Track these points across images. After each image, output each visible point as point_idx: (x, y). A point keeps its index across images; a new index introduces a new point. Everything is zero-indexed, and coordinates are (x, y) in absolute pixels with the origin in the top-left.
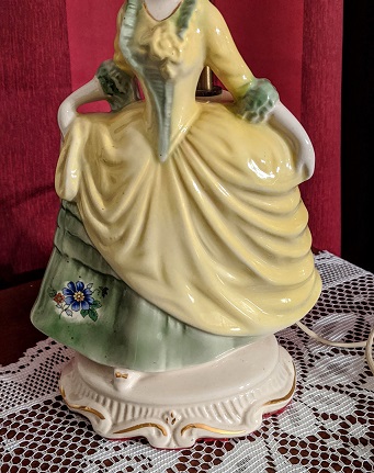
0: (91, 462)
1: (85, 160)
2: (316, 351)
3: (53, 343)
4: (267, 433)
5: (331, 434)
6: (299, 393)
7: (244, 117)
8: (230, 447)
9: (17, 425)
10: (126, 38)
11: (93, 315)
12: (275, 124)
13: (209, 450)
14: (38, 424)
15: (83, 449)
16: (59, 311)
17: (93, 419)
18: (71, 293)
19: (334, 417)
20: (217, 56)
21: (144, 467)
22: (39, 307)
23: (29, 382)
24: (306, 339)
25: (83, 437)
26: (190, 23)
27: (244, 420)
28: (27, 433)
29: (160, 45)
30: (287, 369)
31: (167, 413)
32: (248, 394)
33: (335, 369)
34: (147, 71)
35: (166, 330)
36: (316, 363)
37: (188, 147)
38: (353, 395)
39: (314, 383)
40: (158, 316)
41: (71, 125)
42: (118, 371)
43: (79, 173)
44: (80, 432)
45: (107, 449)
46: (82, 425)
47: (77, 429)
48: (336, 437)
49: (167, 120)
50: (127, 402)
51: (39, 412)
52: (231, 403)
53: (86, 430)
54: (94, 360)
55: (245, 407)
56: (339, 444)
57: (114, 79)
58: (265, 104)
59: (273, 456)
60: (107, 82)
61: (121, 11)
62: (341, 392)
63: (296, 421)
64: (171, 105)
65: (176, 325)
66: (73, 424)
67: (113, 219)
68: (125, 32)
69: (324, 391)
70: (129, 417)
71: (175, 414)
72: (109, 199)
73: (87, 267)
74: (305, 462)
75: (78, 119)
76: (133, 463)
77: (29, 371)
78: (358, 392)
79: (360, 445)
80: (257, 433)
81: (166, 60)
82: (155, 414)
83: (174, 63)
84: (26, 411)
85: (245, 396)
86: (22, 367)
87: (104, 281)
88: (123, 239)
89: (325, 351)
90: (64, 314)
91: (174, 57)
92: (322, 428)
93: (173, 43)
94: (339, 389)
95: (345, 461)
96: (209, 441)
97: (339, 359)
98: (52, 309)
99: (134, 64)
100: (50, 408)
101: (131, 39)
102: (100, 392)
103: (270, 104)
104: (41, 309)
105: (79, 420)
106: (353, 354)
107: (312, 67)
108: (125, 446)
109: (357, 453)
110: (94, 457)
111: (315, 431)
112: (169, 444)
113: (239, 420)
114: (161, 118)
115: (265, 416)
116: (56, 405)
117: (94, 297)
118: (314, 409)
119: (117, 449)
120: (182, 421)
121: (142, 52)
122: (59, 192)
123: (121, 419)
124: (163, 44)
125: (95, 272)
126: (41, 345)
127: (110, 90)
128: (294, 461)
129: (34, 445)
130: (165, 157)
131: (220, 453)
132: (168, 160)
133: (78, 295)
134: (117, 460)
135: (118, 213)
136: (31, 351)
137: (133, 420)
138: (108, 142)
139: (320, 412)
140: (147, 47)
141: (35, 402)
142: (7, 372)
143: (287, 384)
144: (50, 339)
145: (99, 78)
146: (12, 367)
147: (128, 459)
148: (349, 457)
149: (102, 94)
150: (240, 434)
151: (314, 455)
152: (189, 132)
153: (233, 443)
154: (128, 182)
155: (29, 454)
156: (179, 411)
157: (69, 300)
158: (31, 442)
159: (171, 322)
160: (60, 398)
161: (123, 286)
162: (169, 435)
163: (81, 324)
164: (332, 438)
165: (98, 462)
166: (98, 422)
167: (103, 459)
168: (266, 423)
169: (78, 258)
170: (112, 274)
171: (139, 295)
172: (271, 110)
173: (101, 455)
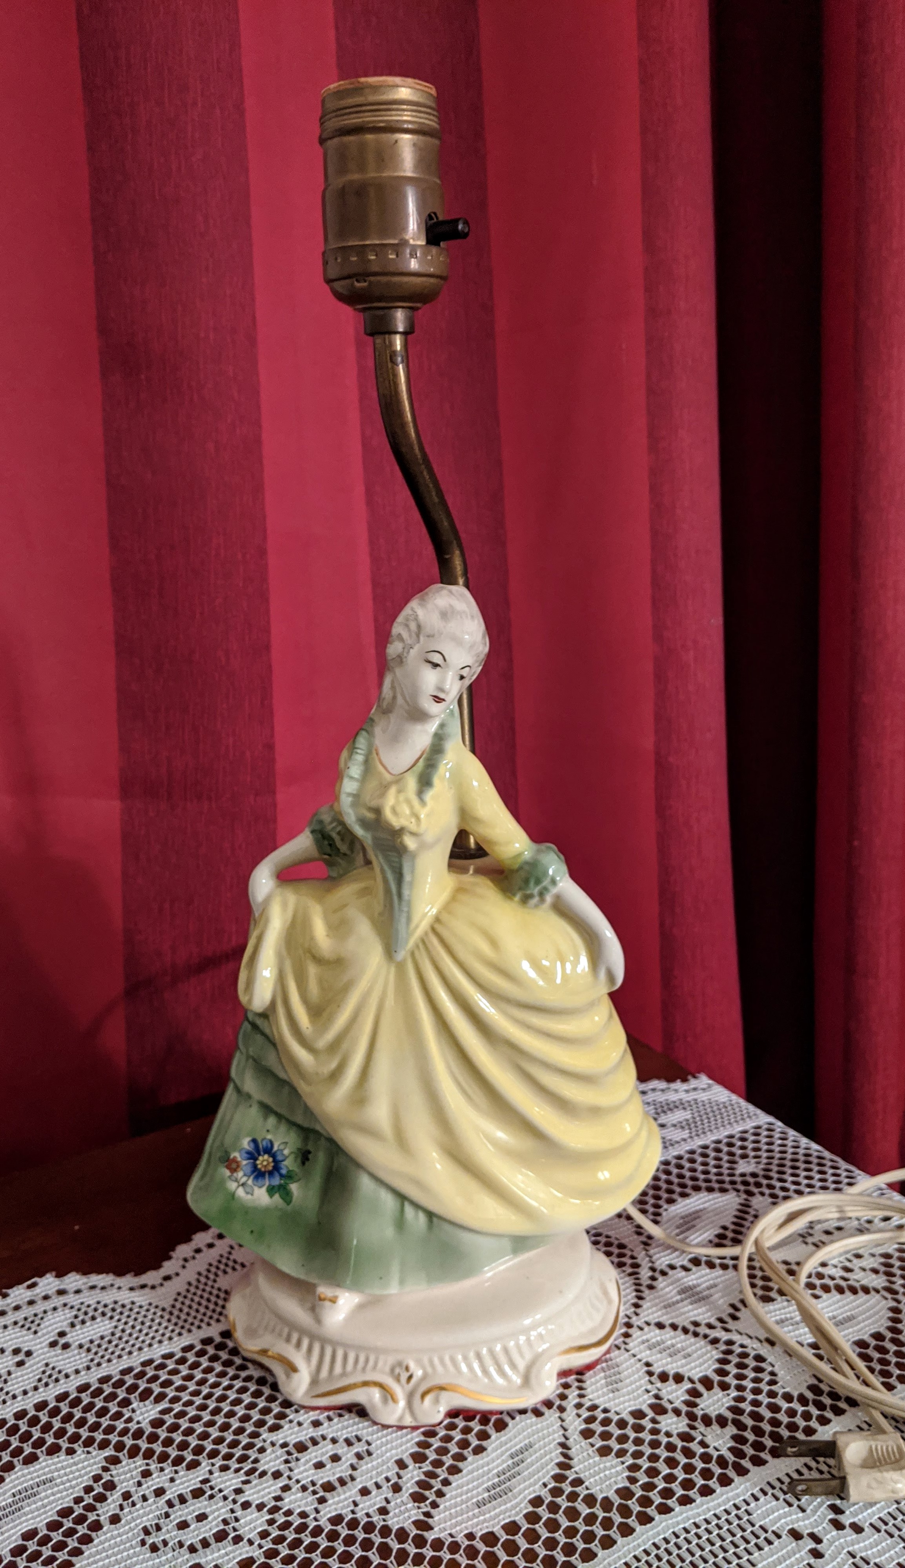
0: (273, 1444)
1: (285, 953)
2: (663, 1260)
3: (221, 1236)
4: (564, 1403)
5: (669, 1407)
6: (627, 1335)
7: (517, 898)
8: (501, 1426)
9: (155, 1378)
10: (349, 794)
11: (286, 1195)
12: (562, 909)
13: (467, 1430)
14: (189, 1378)
15: (261, 1424)
16: (232, 1186)
17: (279, 1371)
18: (252, 1156)
19: (679, 1378)
20: (477, 820)
21: (359, 1456)
22: (202, 1177)
23: (178, 1305)
24: (648, 1241)
25: (262, 1403)
26: (436, 781)
27: (526, 1380)
28: (171, 1393)
29: (394, 811)
30: (606, 1293)
31: (400, 1364)
32: (533, 1333)
33: (691, 1294)
34: (375, 839)
35: (400, 1223)
36: (661, 1283)
37: (435, 941)
38: (715, 1341)
39: (654, 1318)
40: (388, 1201)
41: (268, 900)
42: (324, 1290)
43: (275, 972)
44: (257, 1394)
45: (300, 1424)
46: (261, 1381)
47: (253, 1388)
48: (677, 1412)
49: (404, 903)
50: (335, 1344)
51: (191, 1358)
52: (506, 1350)
53: (267, 1391)
54: (286, 1269)
55: (528, 1356)
56: (678, 1425)
57: (334, 835)
58: (546, 883)
59: (570, 1442)
60: (322, 837)
61: (345, 754)
62: (696, 1334)
63: (614, 1384)
64: (411, 883)
65: (416, 1216)
66: (248, 1379)
67: (322, 1043)
68: (349, 786)
69: (668, 1333)
70: (338, 1369)
71: (412, 1365)
72: (318, 1012)
73: (279, 1117)
74: (621, 1453)
75: (279, 890)
76: (341, 1449)
77: (178, 1285)
78: (724, 1336)
79: (715, 1427)
80: (549, 1404)
81: (401, 831)
82: (380, 1364)
83: (413, 834)
84: (169, 1356)
85: (528, 1340)
86: (167, 1278)
87: (306, 1139)
88: (335, 1076)
89: (678, 1262)
90: (241, 1192)
91: (412, 826)
92: (657, 1397)
93: (411, 807)
94: (692, 1330)
95: (688, 1453)
96: (469, 1415)
97: (701, 1277)
98: (222, 1182)
99: (359, 831)
100: (211, 1350)
101: (356, 796)
102: (293, 1326)
103: (554, 882)
104: (207, 1179)
105: (256, 1373)
106: (724, 1267)
107: (671, 759)
108: (330, 1419)
109: (709, 1440)
110: (279, 1437)
111: (644, 1402)
112: (401, 1418)
113: (517, 1380)
114: (395, 898)
115: (564, 1374)
116: (221, 1347)
117: (289, 1164)
118: (648, 1364)
119: (316, 1424)
120: (425, 1377)
121: (370, 816)
122: (243, 998)
123: (324, 1373)
124: (398, 809)
125: (292, 1124)
126: (200, 1239)
127: (328, 849)
128: (604, 1452)
129: (181, 1414)
130: (401, 955)
131: (483, 1436)
132: (404, 960)
133: (264, 1161)
134: (315, 1442)
135: (330, 1035)
136: (183, 1250)
137: (344, 1374)
138: (319, 929)
139: (657, 1369)
140: (378, 811)
141: (186, 1341)
142: (143, 1287)
143: (604, 1319)
144: (214, 1231)
145: (312, 832)
146: (151, 1277)
147: (334, 1441)
148: (694, 1446)
149: (315, 853)
150: (522, 1405)
151: (638, 1442)
152: (437, 919)
153: (507, 1419)
154: (347, 988)
155: (174, 1428)
156: (419, 1362)
157: (249, 1169)
158: (178, 1408)
159: (409, 1210)
160: (227, 1334)
161: (335, 1149)
162: (402, 1403)
163: (267, 1210)
164: (670, 1414)
165: (284, 1445)
166: (288, 1376)
167: (293, 1440)
168: (566, 1386)
169: (268, 1101)
170: (318, 1128)
171: (358, 1166)
172: (554, 891)
173: (290, 1434)
